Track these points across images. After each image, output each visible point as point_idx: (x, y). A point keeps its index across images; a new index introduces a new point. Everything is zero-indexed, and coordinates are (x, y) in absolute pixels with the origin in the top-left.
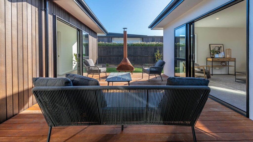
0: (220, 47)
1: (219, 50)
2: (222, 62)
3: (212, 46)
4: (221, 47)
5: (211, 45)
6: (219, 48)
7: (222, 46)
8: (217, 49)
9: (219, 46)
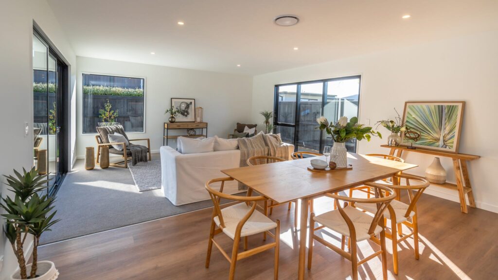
0: (189, 103)
1: (187, 109)
2: (189, 130)
3: (175, 102)
4: (191, 103)
5: (173, 99)
6: (188, 106)
7: (193, 101)
8: (183, 106)
9: (188, 101)
